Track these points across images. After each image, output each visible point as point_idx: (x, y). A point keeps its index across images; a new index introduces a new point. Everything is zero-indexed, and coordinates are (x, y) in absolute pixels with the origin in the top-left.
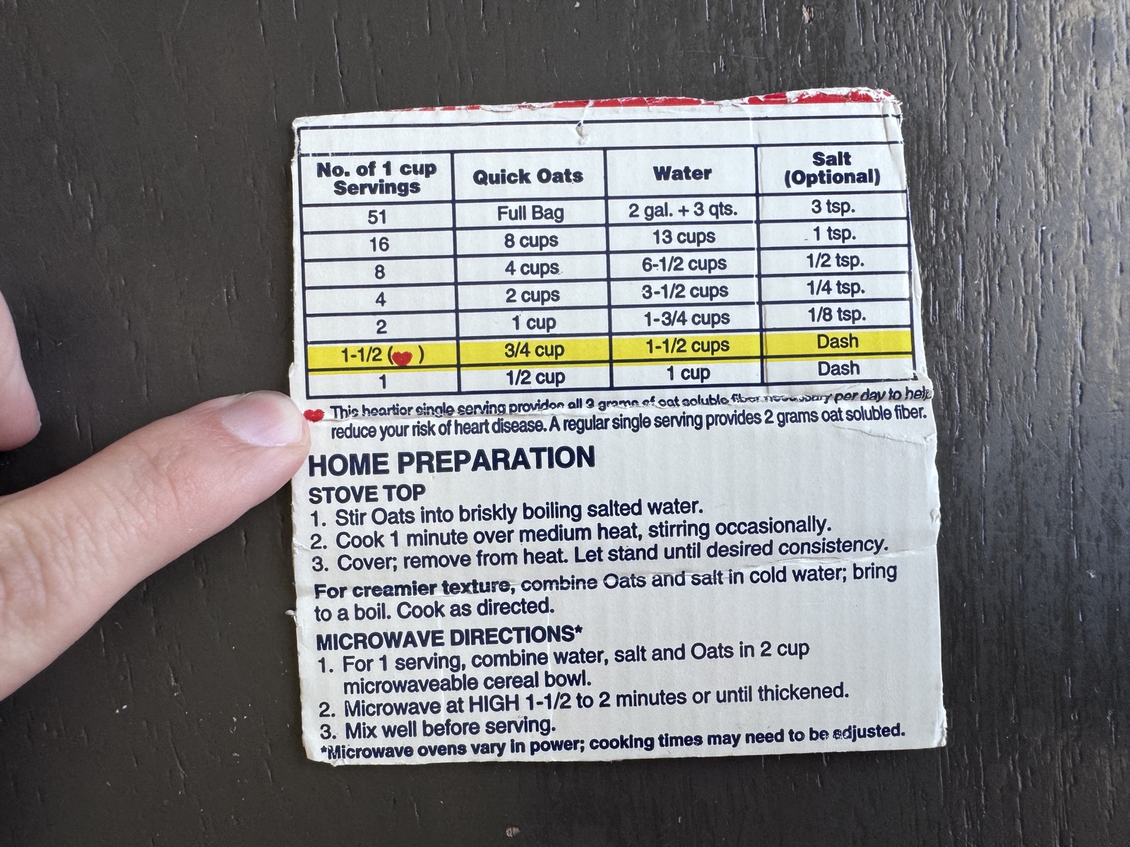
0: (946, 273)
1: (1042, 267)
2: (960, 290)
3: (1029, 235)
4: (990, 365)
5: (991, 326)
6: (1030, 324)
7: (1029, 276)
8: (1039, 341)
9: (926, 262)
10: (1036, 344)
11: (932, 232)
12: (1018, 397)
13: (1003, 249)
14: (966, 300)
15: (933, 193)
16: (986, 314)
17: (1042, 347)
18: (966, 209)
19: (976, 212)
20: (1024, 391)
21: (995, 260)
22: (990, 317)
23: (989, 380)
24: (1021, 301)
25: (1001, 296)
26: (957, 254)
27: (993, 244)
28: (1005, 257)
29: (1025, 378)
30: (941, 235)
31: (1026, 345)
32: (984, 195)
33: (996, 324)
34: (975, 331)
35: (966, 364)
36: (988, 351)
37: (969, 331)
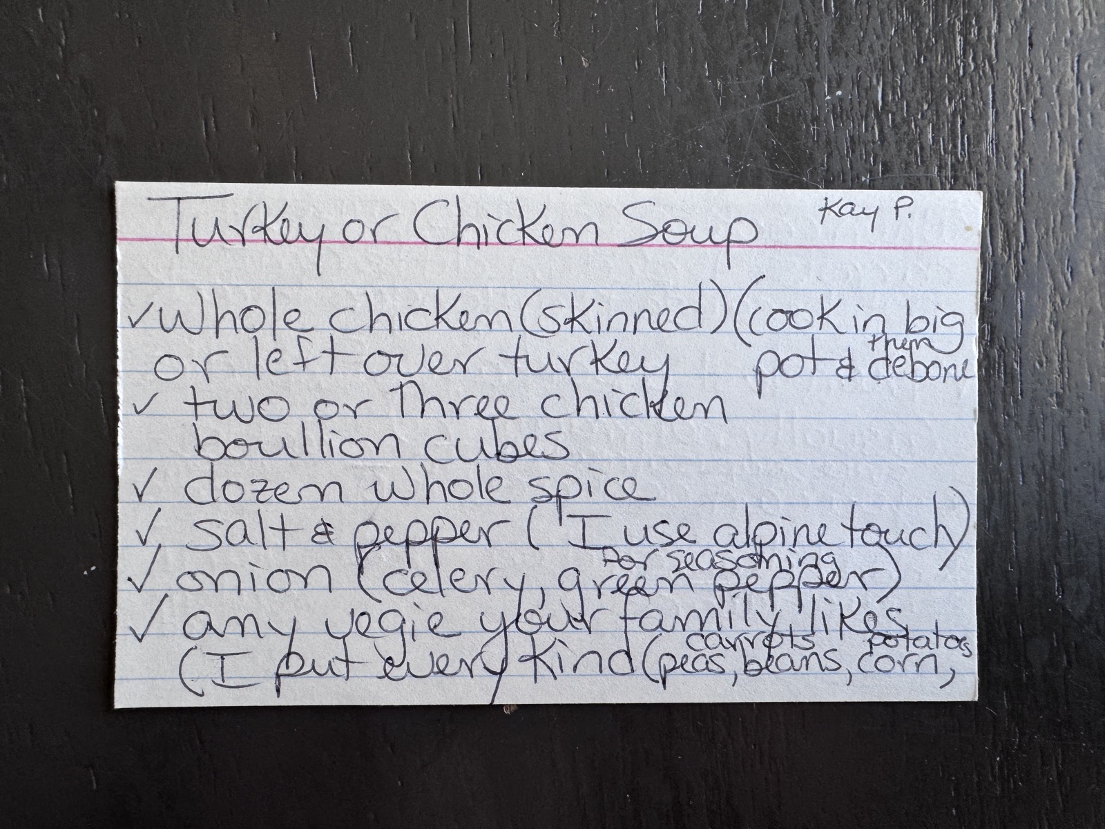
0: (974, 105)
1: (1079, 99)
2: (990, 123)
3: (1065, 65)
4: (1024, 204)
5: (1024, 162)
6: (1067, 160)
7: (1065, 108)
8: (1077, 179)
9: (953, 93)
10: (1074, 182)
11: (959, 61)
12: (1056, 239)
13: (1036, 79)
14: (997, 135)
15: (959, 19)
16: (1019, 150)
17: (1080, 185)
18: (995, 37)
19: (1007, 40)
20: (1062, 232)
21: (1027, 91)
22: (1023, 152)
23: (1024, 221)
24: (1057, 135)
25: (1035, 130)
26: (987, 85)
27: (1025, 74)
28: (1038, 89)
29: (1062, 218)
30: (969, 65)
31: (1063, 183)
32: (1015, 21)
33: (1030, 160)
34: (1007, 168)
35: (999, 204)
36: (1022, 189)
37: (1001, 167)
